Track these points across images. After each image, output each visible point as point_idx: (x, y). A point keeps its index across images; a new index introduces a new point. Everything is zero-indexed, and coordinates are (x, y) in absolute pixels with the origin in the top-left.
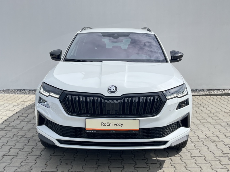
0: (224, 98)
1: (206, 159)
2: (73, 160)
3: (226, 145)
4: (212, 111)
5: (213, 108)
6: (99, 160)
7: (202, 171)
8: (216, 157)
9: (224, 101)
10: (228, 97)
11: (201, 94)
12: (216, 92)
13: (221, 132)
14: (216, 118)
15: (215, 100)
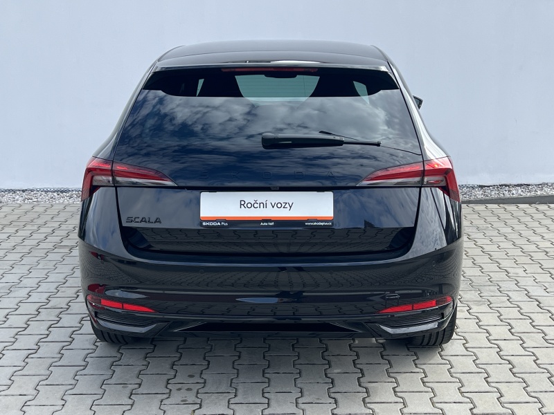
0: (537, 209)
1: (425, 380)
2: (71, 387)
3: (493, 342)
4: (487, 248)
5: (495, 239)
6: (140, 385)
7: (405, 410)
8: (454, 375)
9: (532, 217)
10: (549, 207)
11: (472, 198)
12: (516, 193)
13: (491, 306)
14: (494, 267)
15: (509, 216)
